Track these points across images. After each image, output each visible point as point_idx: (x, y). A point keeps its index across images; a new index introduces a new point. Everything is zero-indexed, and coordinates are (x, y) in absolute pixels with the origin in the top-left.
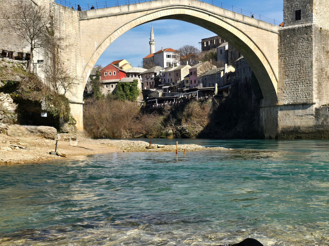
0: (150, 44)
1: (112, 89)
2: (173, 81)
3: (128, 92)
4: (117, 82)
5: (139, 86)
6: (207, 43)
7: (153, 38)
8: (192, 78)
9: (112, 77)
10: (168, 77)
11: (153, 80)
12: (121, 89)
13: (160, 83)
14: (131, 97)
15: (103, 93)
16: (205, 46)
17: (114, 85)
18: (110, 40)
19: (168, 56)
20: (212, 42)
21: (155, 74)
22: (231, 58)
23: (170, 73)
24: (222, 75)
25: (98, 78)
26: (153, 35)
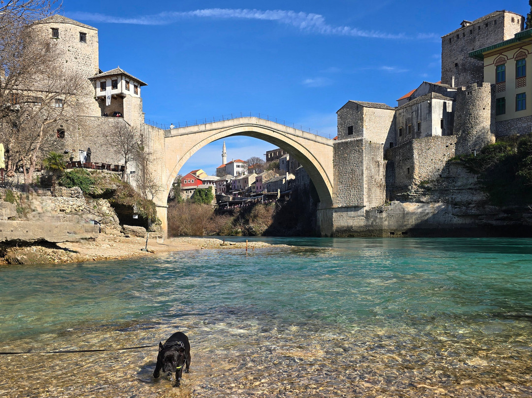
0: (223, 156)
1: (191, 195)
2: (242, 187)
3: (204, 197)
4: (195, 189)
5: (213, 192)
6: (271, 155)
7: (225, 151)
8: (258, 184)
9: (191, 185)
10: (237, 184)
11: (225, 187)
12: (198, 194)
13: (231, 189)
14: (206, 201)
15: (183, 198)
16: (269, 157)
17: (192, 191)
18: (190, 154)
19: (238, 166)
20: (275, 154)
21: (227, 181)
22: (292, 168)
23: (239, 180)
24: (284, 182)
25: (179, 185)
26: (225, 149)
